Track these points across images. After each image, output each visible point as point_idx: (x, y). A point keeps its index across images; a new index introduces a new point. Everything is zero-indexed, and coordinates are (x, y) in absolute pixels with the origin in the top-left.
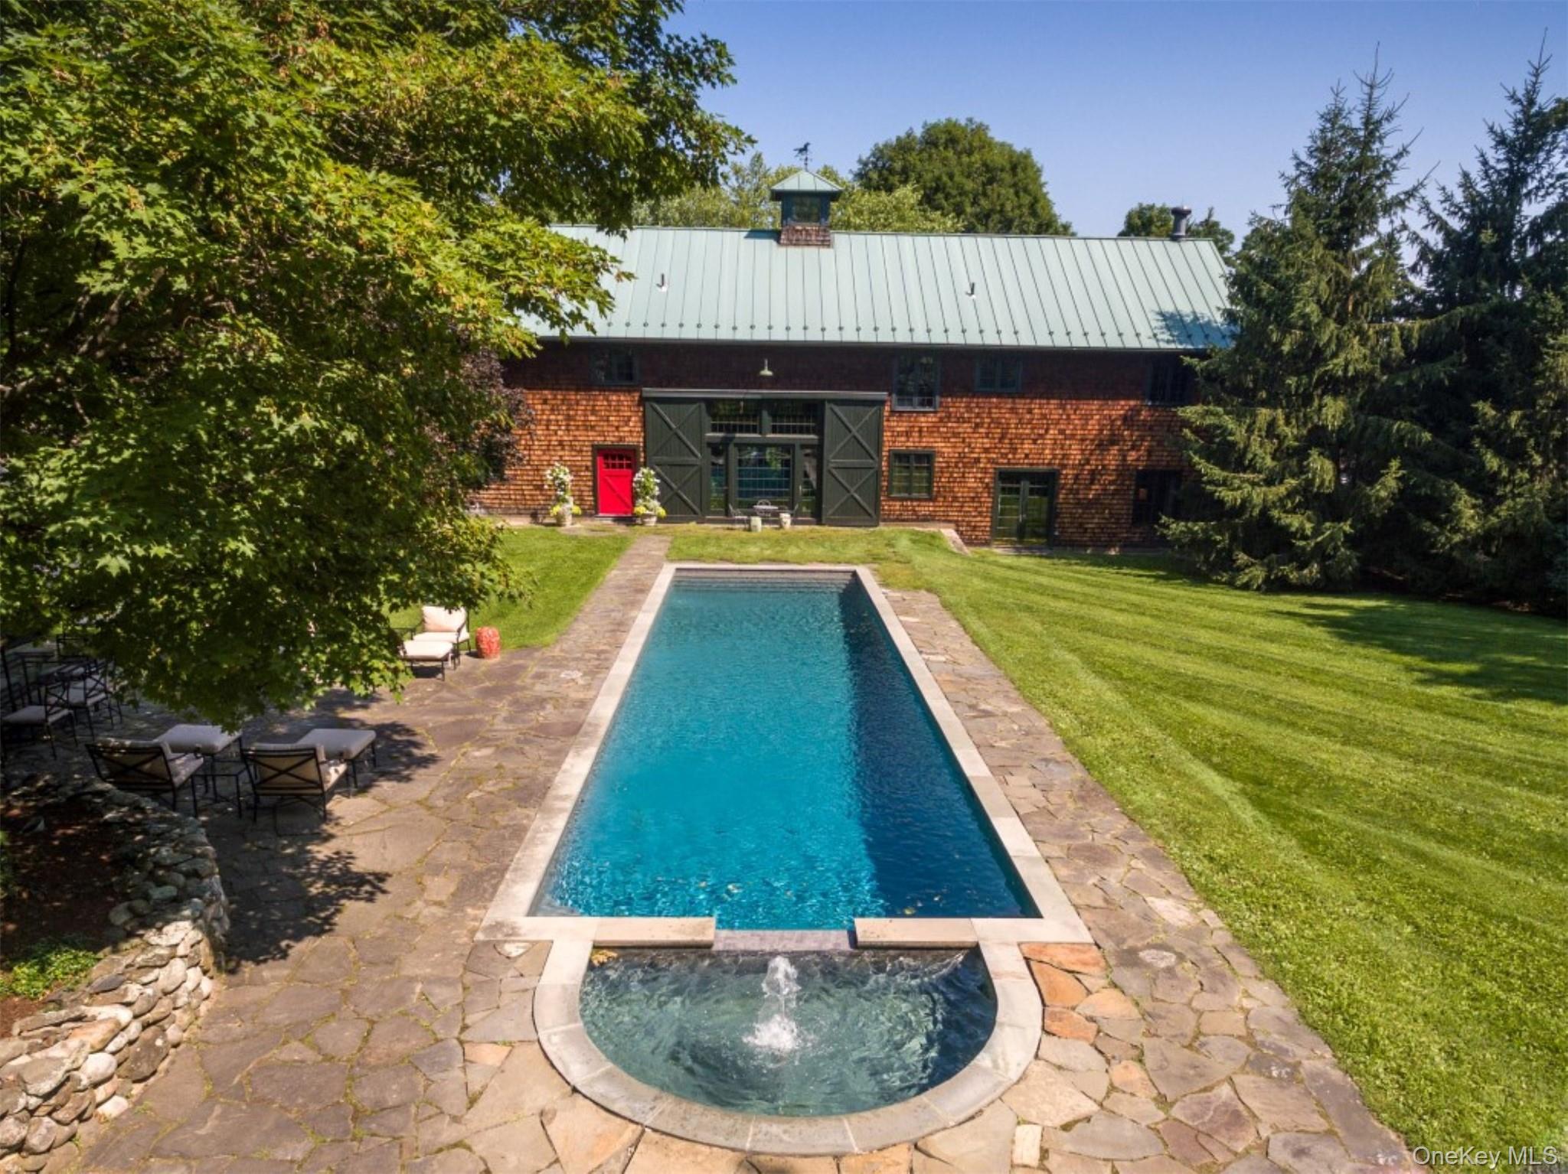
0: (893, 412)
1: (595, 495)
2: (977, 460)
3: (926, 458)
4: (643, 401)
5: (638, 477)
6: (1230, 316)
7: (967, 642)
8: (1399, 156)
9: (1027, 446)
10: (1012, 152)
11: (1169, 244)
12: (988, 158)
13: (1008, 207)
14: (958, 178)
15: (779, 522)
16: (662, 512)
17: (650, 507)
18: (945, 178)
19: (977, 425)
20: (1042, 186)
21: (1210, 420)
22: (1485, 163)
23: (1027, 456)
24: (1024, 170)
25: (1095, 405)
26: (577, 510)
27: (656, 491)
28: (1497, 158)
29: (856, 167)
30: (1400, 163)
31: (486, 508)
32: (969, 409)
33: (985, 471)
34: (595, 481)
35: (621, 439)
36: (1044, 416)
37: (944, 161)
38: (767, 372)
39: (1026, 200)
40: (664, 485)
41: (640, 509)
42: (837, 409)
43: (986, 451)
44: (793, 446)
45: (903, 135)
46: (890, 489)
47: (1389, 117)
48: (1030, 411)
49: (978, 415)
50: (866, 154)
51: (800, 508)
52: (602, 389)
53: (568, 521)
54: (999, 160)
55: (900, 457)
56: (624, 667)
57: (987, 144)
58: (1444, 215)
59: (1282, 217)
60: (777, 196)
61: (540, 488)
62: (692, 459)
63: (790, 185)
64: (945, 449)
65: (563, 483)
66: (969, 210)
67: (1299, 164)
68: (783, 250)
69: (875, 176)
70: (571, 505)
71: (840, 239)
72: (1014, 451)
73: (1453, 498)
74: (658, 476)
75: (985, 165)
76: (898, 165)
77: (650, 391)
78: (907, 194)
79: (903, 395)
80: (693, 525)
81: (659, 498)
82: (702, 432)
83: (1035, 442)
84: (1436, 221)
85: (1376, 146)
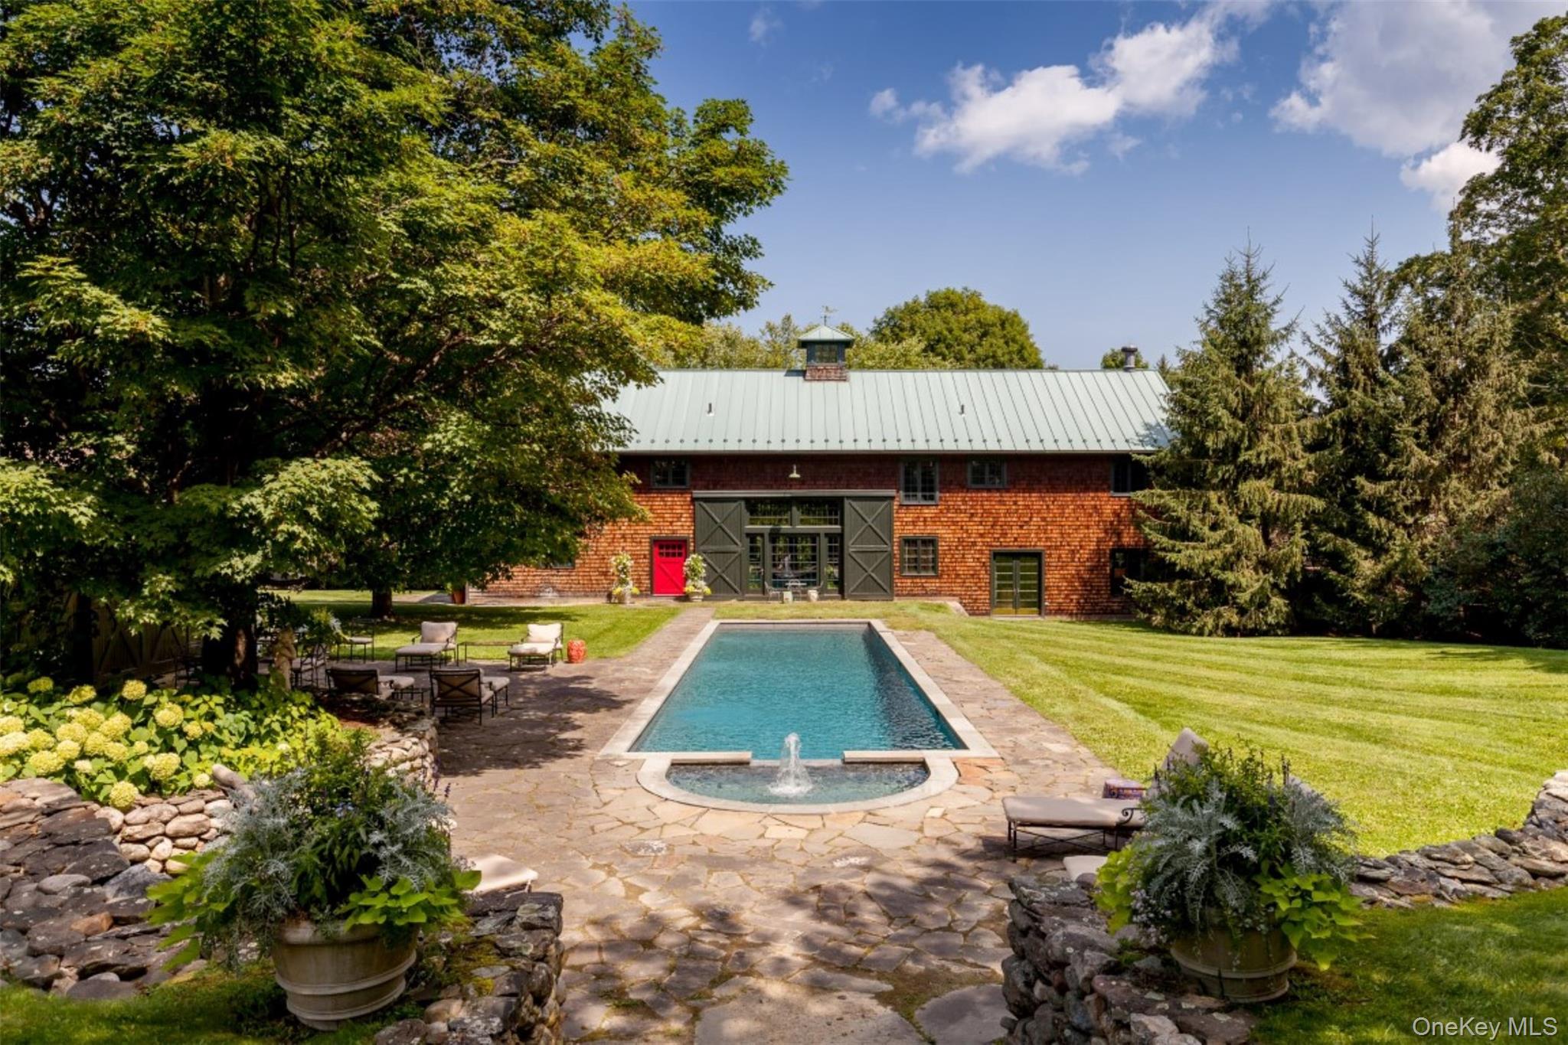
0: (901, 506)
1: (651, 579)
2: (974, 544)
3: (931, 542)
4: (694, 500)
5: (689, 561)
6: (1170, 423)
7: (953, 653)
8: (1276, 302)
9: (1015, 531)
10: (1001, 311)
11: (1122, 373)
12: (982, 316)
13: (999, 353)
14: (957, 332)
15: (807, 598)
16: (708, 590)
17: (697, 586)
18: (945, 332)
19: (972, 515)
20: (1028, 338)
21: (1156, 501)
22: (1348, 307)
23: (1016, 539)
24: (1012, 325)
25: (1069, 496)
26: (636, 591)
27: (703, 573)
28: (1355, 303)
29: (872, 326)
30: (1277, 308)
31: (559, 591)
32: (964, 502)
33: (981, 552)
34: (651, 567)
35: (674, 532)
36: (1027, 507)
37: (945, 321)
38: (795, 475)
39: (1015, 347)
40: (710, 568)
41: (689, 588)
42: (854, 504)
43: (982, 535)
44: (818, 535)
45: (910, 301)
46: (902, 569)
47: (1264, 276)
48: (1015, 503)
49: (972, 507)
50: (880, 316)
51: (825, 586)
52: (659, 491)
53: (628, 600)
54: (990, 318)
55: (909, 542)
56: (681, 665)
57: (979, 307)
58: (1323, 345)
59: (1198, 349)
60: (804, 344)
61: (605, 574)
62: (733, 548)
63: (813, 336)
64: (945, 534)
65: (625, 567)
66: (968, 356)
67: (1210, 311)
68: (808, 384)
69: (887, 332)
70: (630, 586)
71: (855, 376)
72: (1004, 535)
73: (1349, 551)
74: (704, 560)
75: (979, 322)
76: (906, 324)
77: (699, 493)
78: (914, 344)
79: (909, 488)
80: (734, 601)
81: (705, 579)
82: (741, 525)
83: (1021, 527)
84: (1316, 350)
85: (1258, 297)
